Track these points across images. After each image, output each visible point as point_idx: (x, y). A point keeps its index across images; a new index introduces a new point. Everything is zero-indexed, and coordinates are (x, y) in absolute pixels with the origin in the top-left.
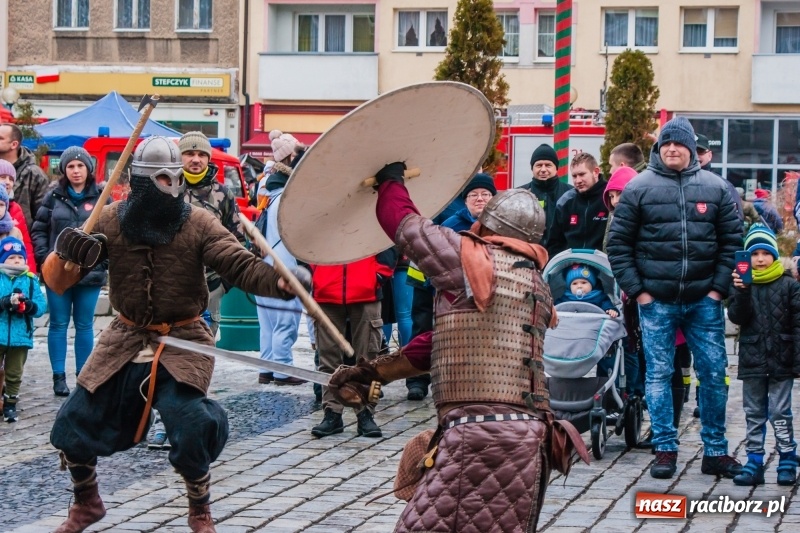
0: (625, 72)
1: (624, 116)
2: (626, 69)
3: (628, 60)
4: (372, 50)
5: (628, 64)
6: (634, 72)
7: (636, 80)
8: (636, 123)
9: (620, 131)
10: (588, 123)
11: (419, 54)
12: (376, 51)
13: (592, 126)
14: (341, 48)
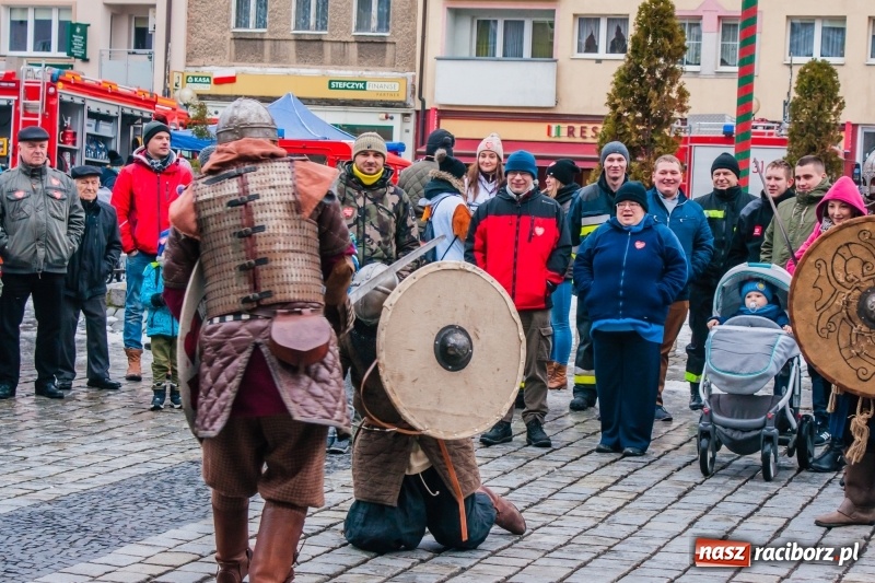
0: (810, 82)
1: (808, 127)
2: (812, 79)
3: (814, 70)
4: (550, 55)
5: (813, 74)
6: (819, 82)
7: (821, 90)
8: (820, 135)
9: (804, 142)
10: (771, 134)
11: (599, 61)
12: (555, 57)
13: (774, 137)
14: (519, 54)
